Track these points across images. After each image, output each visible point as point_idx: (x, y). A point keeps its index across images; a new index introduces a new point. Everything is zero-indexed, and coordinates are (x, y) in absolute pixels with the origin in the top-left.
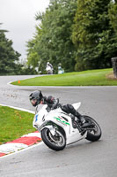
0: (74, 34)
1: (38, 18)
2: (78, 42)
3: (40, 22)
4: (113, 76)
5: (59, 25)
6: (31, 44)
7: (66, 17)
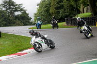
0: (51, 10)
1: (38, 5)
2: (53, 13)
3: (38, 6)
4: (66, 25)
5: (45, 7)
6: (35, 14)
7: (48, 4)
